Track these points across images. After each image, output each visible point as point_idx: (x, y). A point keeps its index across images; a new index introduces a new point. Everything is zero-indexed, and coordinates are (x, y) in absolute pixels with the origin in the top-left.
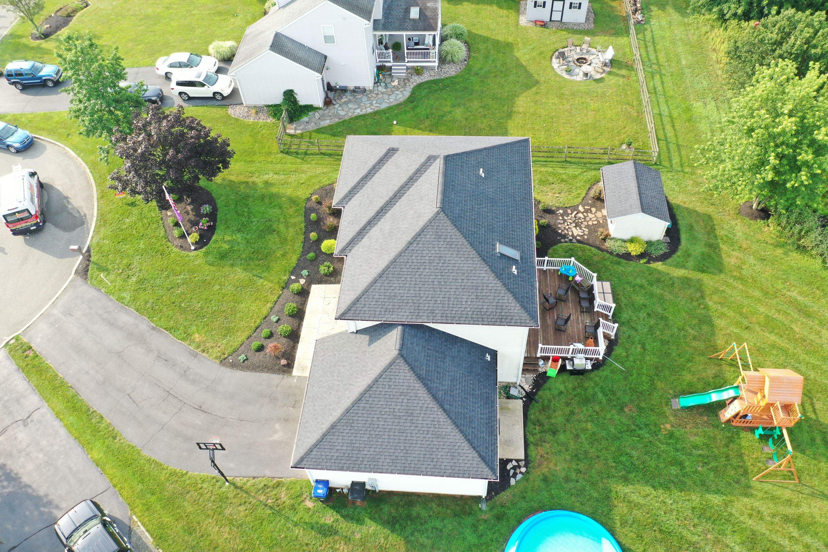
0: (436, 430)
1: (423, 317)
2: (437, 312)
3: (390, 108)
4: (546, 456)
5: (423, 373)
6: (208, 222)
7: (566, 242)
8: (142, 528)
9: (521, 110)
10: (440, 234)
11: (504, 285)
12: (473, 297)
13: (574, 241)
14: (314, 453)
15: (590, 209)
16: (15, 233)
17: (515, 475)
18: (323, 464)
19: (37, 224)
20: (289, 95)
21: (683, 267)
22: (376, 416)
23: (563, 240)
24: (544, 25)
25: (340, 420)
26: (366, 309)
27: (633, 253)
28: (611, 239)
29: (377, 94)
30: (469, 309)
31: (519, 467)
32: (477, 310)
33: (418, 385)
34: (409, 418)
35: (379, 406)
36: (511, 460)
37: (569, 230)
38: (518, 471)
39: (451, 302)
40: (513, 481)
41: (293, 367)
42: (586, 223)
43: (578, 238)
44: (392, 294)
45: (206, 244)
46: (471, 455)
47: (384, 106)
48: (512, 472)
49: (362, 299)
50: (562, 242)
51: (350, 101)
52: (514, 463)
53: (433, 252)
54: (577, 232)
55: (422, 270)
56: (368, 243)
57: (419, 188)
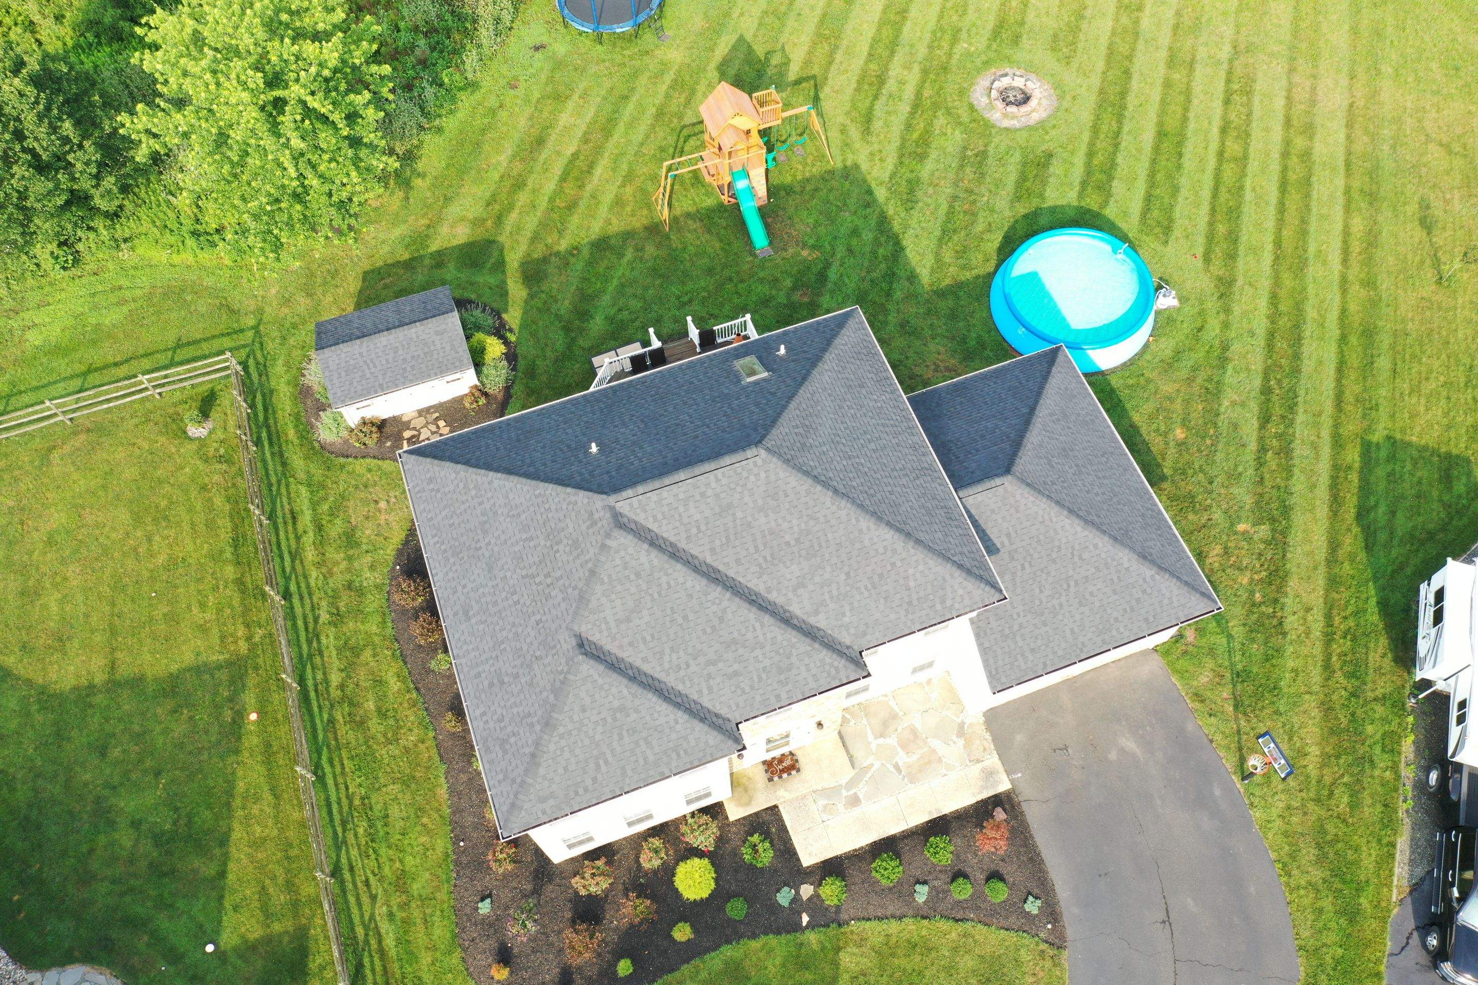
0: (1060, 418)
8: (1397, 871)
12: (864, 392)
15: (409, 440)
21: (501, 287)
25: (1130, 549)
26: (965, 551)
27: (503, 349)
28: (482, 386)
33: (1028, 445)
34: (1070, 453)
41: (996, 796)
49: (955, 559)
56: (832, 606)
57: (694, 531)
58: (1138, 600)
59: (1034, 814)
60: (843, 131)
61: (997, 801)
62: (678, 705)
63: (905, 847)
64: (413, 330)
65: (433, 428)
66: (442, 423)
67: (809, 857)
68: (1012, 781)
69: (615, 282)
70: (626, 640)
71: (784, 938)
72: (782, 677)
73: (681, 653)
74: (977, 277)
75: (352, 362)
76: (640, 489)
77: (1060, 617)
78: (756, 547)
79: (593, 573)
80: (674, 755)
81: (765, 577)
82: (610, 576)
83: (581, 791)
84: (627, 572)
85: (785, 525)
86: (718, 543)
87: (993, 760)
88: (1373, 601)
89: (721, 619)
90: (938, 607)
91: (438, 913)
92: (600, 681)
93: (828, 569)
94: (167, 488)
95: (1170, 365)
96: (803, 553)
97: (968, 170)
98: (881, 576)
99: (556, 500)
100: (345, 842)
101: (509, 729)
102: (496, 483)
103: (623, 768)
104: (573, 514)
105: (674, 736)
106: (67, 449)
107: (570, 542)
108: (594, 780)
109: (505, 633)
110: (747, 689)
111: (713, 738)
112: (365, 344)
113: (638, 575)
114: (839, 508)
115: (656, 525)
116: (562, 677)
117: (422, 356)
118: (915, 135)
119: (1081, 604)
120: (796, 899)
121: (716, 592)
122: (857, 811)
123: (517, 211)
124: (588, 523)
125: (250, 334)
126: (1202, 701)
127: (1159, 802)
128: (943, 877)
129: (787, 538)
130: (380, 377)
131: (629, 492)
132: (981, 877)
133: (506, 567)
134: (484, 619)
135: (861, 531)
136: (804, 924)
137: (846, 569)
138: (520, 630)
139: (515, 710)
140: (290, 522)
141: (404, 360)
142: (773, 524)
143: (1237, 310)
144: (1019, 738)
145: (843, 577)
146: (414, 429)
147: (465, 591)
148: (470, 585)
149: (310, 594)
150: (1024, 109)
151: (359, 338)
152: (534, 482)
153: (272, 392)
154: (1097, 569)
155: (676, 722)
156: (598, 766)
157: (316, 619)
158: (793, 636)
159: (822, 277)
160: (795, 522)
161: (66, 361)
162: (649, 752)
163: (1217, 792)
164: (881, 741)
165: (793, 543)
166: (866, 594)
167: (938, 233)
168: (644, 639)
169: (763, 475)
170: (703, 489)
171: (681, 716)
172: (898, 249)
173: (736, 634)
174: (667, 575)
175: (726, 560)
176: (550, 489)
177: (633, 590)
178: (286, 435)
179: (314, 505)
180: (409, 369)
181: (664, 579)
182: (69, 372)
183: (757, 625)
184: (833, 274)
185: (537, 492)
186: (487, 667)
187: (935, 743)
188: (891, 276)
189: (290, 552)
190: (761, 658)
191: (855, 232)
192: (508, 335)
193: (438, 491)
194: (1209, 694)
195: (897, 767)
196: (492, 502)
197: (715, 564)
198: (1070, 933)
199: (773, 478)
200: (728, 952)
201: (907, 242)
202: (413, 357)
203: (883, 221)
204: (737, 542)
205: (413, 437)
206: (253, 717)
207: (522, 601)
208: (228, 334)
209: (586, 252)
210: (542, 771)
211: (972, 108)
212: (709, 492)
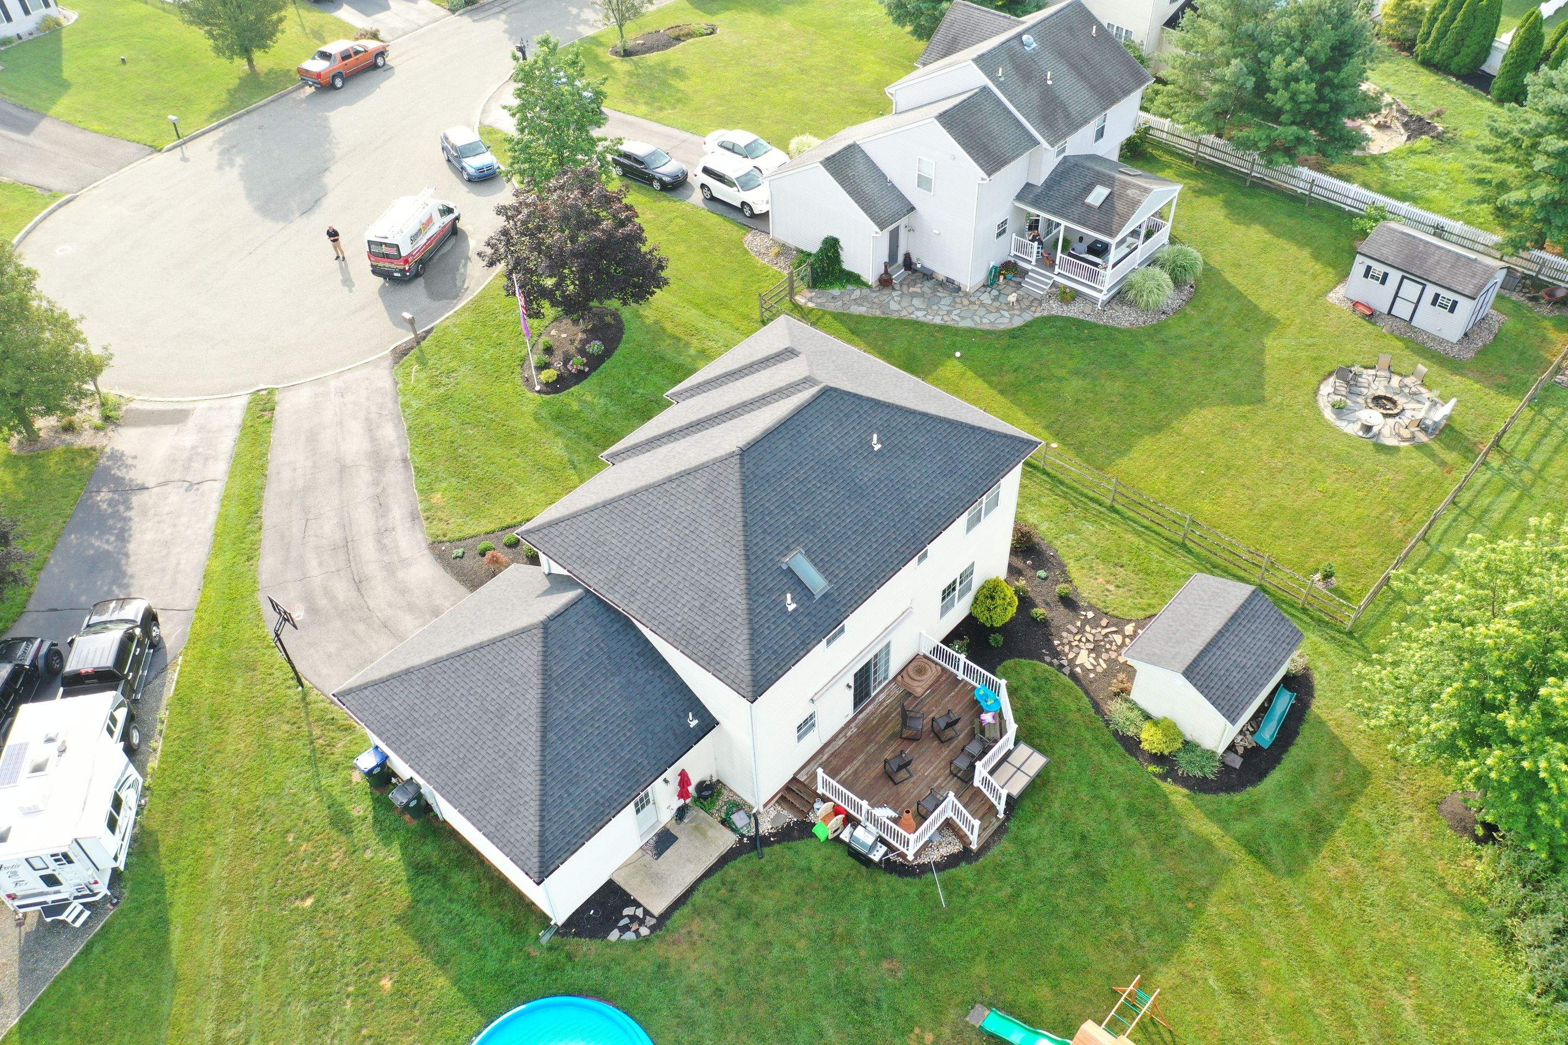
0: (515, 759)
1: (617, 595)
2: (639, 597)
3: (971, 331)
4: (696, 937)
5: (557, 670)
6: (584, 365)
7: (1051, 664)
8: (176, 676)
9: (1186, 430)
10: (715, 486)
11: (751, 611)
12: (697, 603)
13: (1067, 670)
14: (367, 692)
16: (376, 271)
17: (625, 929)
18: (366, 713)
19: (403, 271)
20: (832, 245)
21: (1224, 823)
22: (462, 690)
23: (1047, 659)
24: (1371, 316)
25: (420, 668)
26: (558, 540)
27: (1145, 746)
28: (1126, 700)
29: (972, 303)
30: (679, 619)
31: (642, 922)
32: (689, 626)
33: (536, 680)
34: (496, 720)
35: (474, 679)
36: (638, 905)
37: (1075, 649)
38: (634, 927)
39: (664, 595)
40: (614, 935)
42: (1113, 655)
43: (1078, 670)
44: (602, 539)
45: (557, 391)
46: (530, 825)
47: (966, 324)
48: (625, 921)
49: (563, 524)
50: (1044, 661)
51: (922, 295)
52: (640, 913)
53: (689, 508)
54: (1084, 659)
55: (658, 526)
149: (1098, 516)
189: (1143, 533)
192: (1158, 770)
198: (427, 554)
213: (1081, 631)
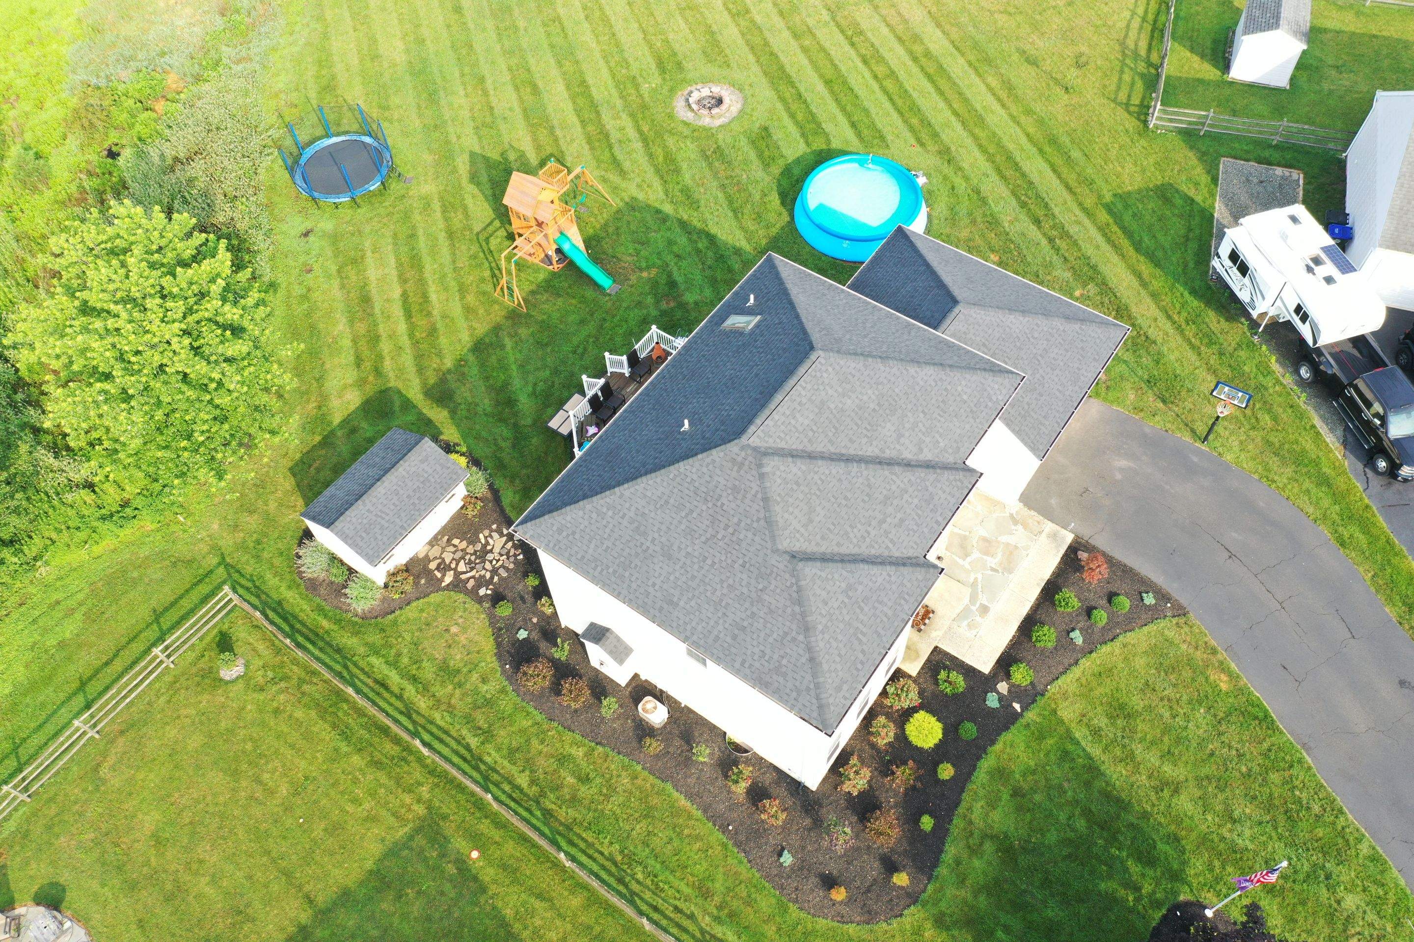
15: (437, 569)
27: (463, 460)
41: (1070, 547)
54: (497, 543)
56: (928, 440)
57: (810, 434)
58: (1082, 348)
59: (1101, 542)
60: (604, 180)
61: (1072, 551)
62: (882, 563)
63: (1041, 615)
64: (400, 469)
65: (452, 549)
66: (456, 541)
67: (985, 664)
68: (1071, 531)
69: (514, 367)
70: (818, 537)
71: (1013, 729)
72: (931, 506)
73: (859, 525)
74: (782, 228)
75: (365, 521)
76: (758, 421)
77: (1047, 385)
78: (856, 424)
79: (765, 500)
80: (903, 602)
81: (874, 443)
82: (779, 495)
83: (860, 666)
84: (789, 486)
85: (865, 398)
86: (830, 434)
87: (1049, 526)
88: (1186, 294)
89: (869, 486)
90: (990, 404)
91: (753, 890)
92: (823, 575)
93: (909, 414)
94: (243, 732)
95: (953, 219)
96: (888, 411)
97: (717, 164)
98: (943, 401)
99: (694, 470)
100: (633, 893)
101: (776, 657)
102: (627, 493)
103: (876, 632)
104: (718, 471)
105: (894, 587)
106: (112, 759)
107: (729, 491)
108: (863, 651)
109: (718, 593)
110: (915, 528)
111: (919, 574)
112: (367, 501)
113: (797, 484)
114: (891, 368)
115: (783, 443)
116: (795, 588)
117: (421, 486)
118: (661, 159)
119: (1053, 370)
120: (1001, 698)
121: (854, 468)
122: (991, 615)
123: (388, 358)
124: (736, 468)
125: (221, 570)
126: (1142, 410)
127: (1168, 487)
128: (1080, 618)
129: (872, 406)
130: (397, 520)
131: (752, 428)
132: (1104, 602)
133: (683, 546)
134: (690, 595)
135: (913, 377)
136: (1019, 710)
137: (920, 409)
138: (731, 581)
139: (771, 640)
140: (382, 690)
141: (409, 497)
142: (857, 401)
143: (965, 165)
144: (1053, 501)
145: (922, 415)
146: (435, 558)
147: (657, 587)
148: (658, 582)
149: (446, 732)
150: (724, 107)
151: (357, 500)
152: (663, 471)
153: (280, 603)
154: (1047, 340)
155: (890, 576)
156: (860, 641)
157: (468, 747)
158: (921, 473)
159: (672, 284)
160: (870, 392)
161: (51, 689)
162: (885, 609)
163: (1195, 459)
164: (969, 559)
165: (877, 408)
166: (942, 420)
167: (730, 214)
168: (829, 529)
169: (830, 369)
170: (798, 400)
171: (890, 569)
172: (712, 239)
173: (885, 492)
174: (816, 473)
175: (843, 444)
176: (682, 466)
177: (801, 496)
178: (322, 627)
179: (394, 664)
180: (417, 502)
181: (816, 477)
182: (62, 696)
183: (894, 477)
184: (678, 278)
185: (671, 476)
186: (720, 628)
187: (1004, 539)
188: (721, 258)
189: (401, 713)
190: (910, 500)
191: (670, 243)
192: (458, 448)
193: (574, 533)
194: (1141, 403)
195: (993, 569)
196: (633, 509)
197: (838, 451)
198: (1184, 601)
199: (837, 368)
200: (986, 764)
201: (714, 230)
202: (414, 491)
203: (683, 225)
204: (842, 428)
205: (439, 565)
206: (475, 854)
207: (716, 560)
208: (200, 581)
209: (471, 358)
210: (825, 667)
211: (686, 124)
212: (804, 400)
213: (494, 571)
